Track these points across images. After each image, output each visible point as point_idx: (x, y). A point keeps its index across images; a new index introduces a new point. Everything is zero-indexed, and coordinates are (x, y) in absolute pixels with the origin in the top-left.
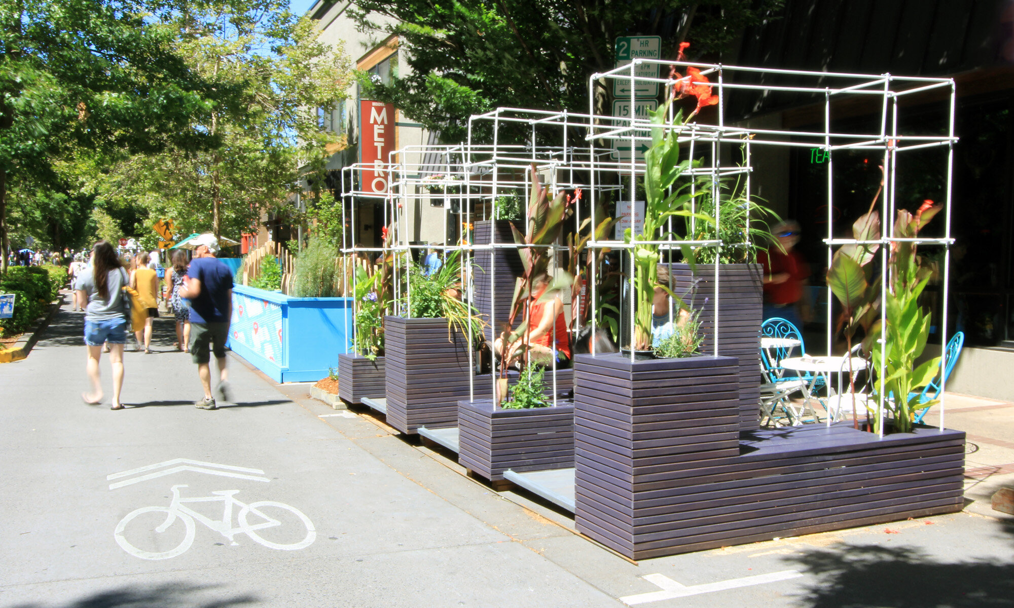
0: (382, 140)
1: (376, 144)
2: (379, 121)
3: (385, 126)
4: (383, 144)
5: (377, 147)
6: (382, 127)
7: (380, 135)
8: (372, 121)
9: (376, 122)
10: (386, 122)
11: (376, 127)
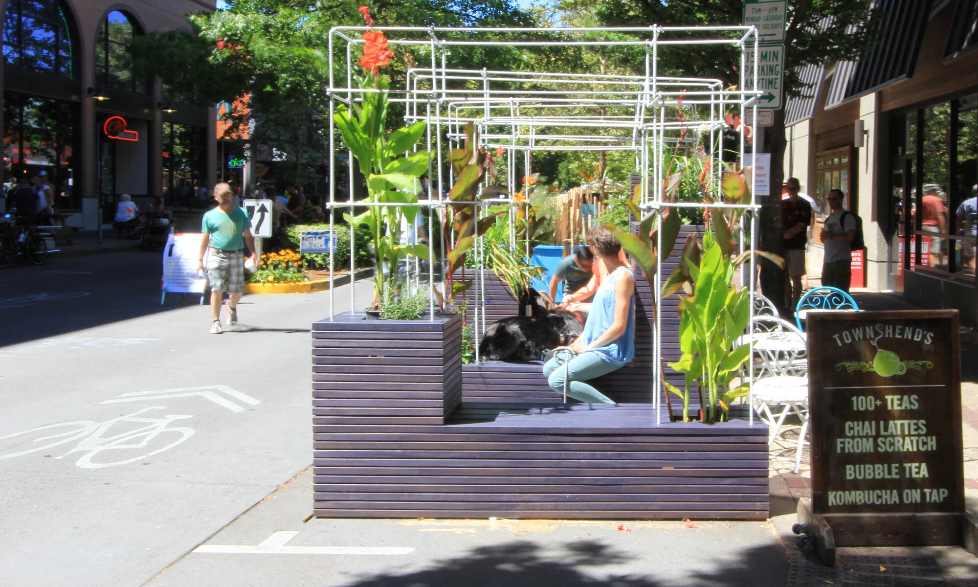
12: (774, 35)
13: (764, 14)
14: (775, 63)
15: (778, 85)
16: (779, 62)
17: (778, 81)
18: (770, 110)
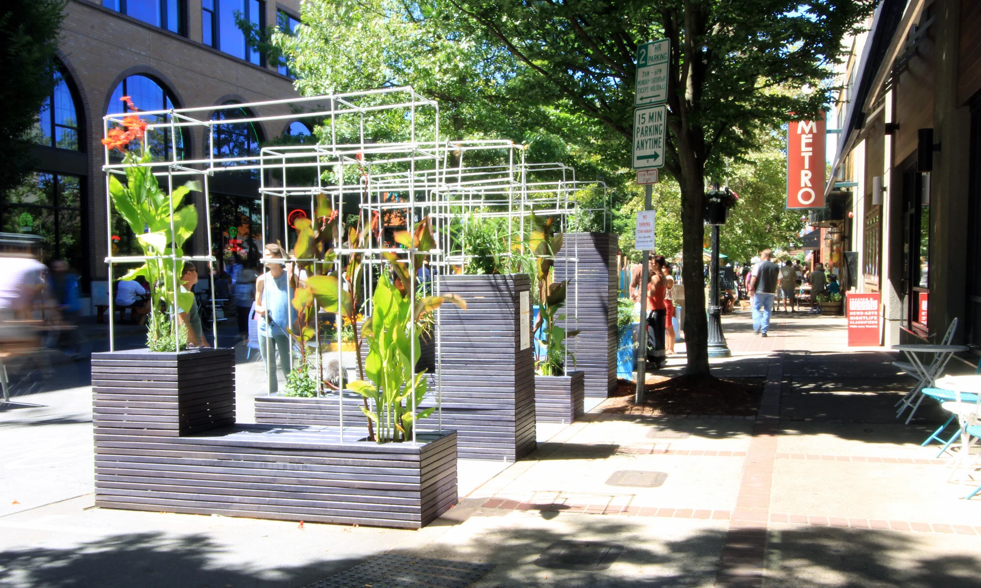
0: (811, 149)
1: (803, 154)
2: (807, 131)
3: (814, 135)
4: (811, 154)
5: (804, 157)
6: (811, 136)
7: (808, 145)
8: (799, 132)
9: (803, 132)
10: (815, 131)
11: (803, 136)
12: (659, 96)
13: (652, 76)
14: (658, 123)
15: (661, 144)
16: (662, 122)
17: (661, 140)
18: (655, 168)
